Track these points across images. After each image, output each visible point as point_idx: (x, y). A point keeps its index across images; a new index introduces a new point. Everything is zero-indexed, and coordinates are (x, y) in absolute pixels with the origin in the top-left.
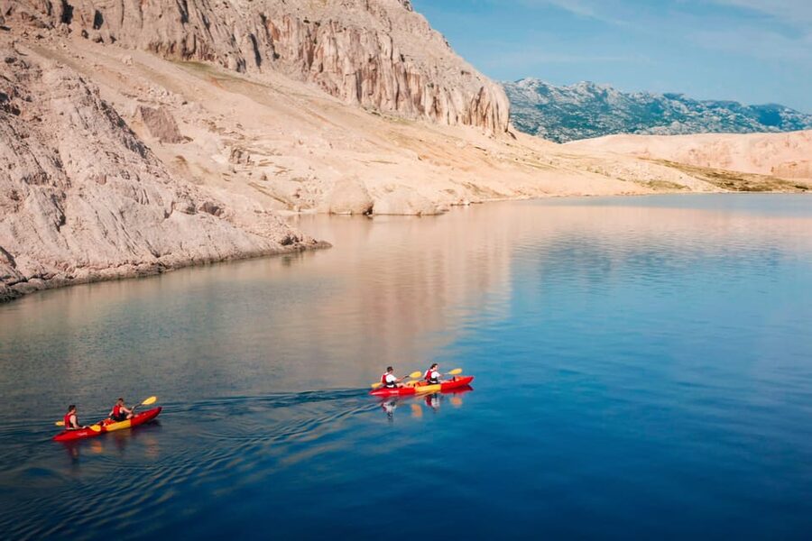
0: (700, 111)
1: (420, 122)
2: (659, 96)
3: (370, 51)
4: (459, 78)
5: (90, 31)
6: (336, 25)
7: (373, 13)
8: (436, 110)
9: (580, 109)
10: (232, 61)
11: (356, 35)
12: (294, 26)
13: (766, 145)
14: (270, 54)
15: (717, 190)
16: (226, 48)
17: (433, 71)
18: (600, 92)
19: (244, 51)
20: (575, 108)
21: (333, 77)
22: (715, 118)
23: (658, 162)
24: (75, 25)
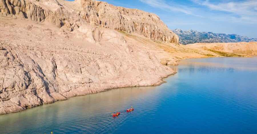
0: (216, 36)
1: (162, 42)
2: (207, 32)
3: (153, 29)
4: (169, 34)
5: (104, 26)
6: (147, 24)
7: (153, 21)
8: (165, 40)
9: (189, 36)
10: (129, 31)
11: (151, 26)
12: (140, 24)
13: (232, 45)
14: (135, 29)
15: (221, 56)
16: (128, 29)
17: (165, 32)
18: (194, 32)
19: (131, 29)
20: (188, 35)
21: (146, 34)
22: (220, 37)
23: (208, 50)
24: (102, 25)
